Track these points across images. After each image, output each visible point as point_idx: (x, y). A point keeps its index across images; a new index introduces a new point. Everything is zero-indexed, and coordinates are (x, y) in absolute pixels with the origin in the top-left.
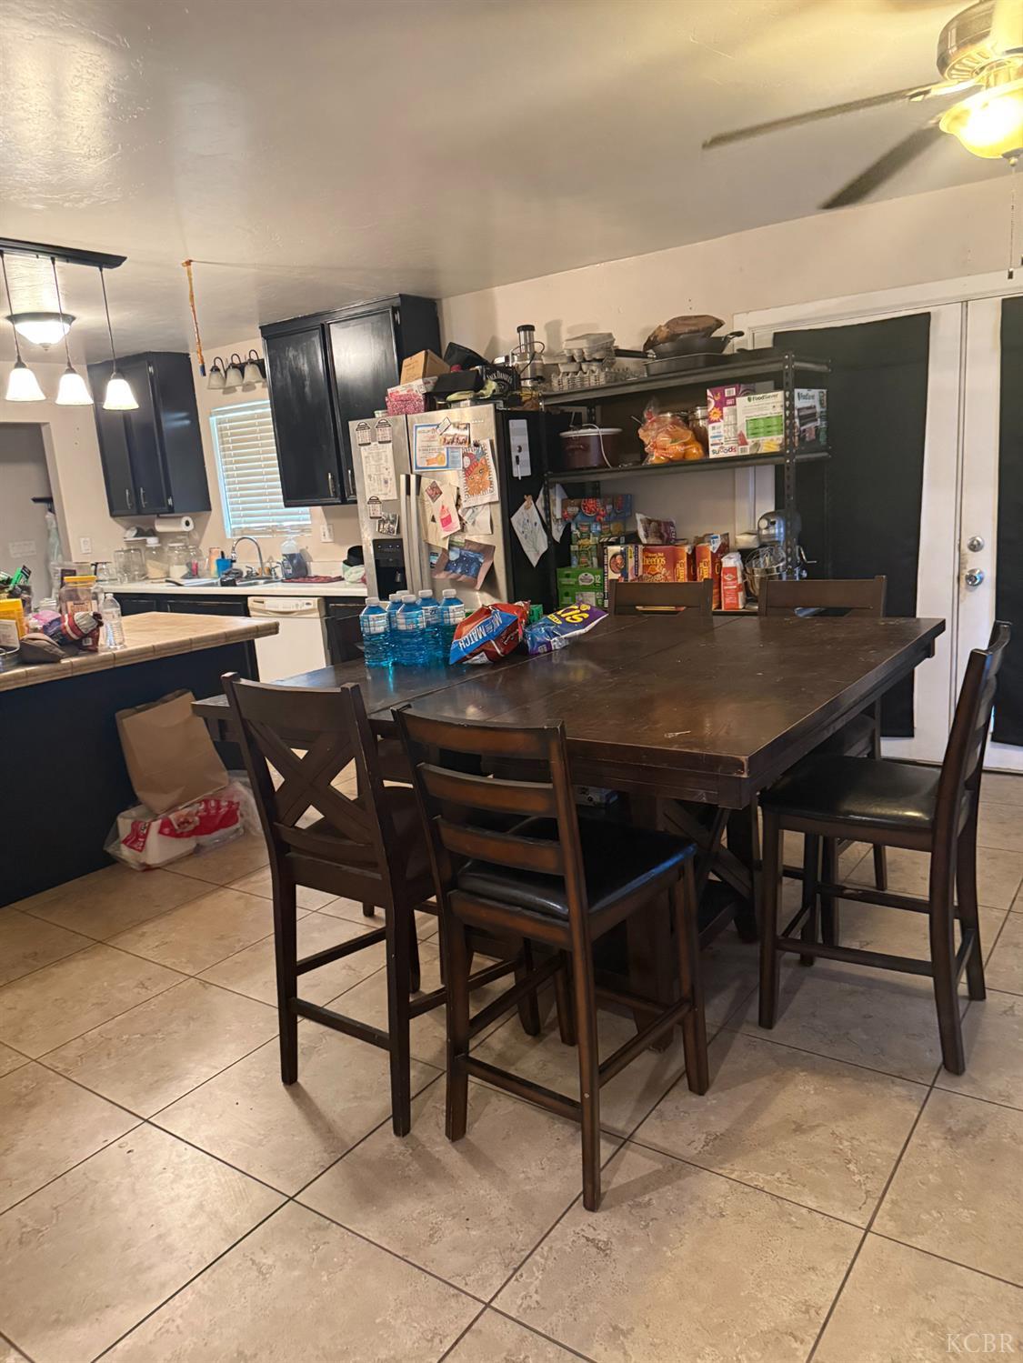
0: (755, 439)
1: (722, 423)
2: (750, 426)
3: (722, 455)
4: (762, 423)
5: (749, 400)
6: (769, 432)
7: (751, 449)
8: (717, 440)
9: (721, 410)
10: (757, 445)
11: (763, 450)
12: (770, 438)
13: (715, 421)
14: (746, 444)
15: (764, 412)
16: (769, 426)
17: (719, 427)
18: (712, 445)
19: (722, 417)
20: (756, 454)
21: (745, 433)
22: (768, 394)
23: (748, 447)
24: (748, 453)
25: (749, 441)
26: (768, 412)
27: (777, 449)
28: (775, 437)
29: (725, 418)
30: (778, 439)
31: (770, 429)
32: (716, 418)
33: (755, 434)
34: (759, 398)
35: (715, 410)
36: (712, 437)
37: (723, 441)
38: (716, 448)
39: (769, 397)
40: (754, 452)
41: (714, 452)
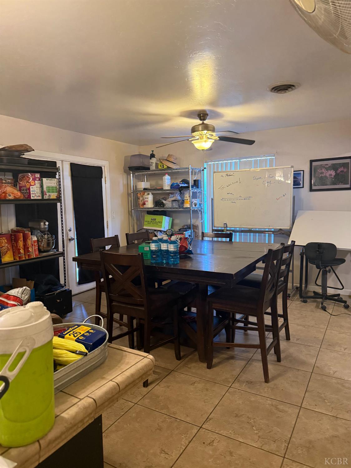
0: (49, 194)
1: (35, 186)
2: (48, 189)
3: (36, 198)
4: (51, 189)
5: (47, 180)
6: (53, 192)
7: (48, 197)
8: (34, 192)
9: (35, 181)
10: (50, 196)
11: (52, 197)
12: (53, 194)
13: (33, 185)
14: (46, 195)
15: (51, 185)
16: (53, 190)
17: (34, 188)
18: (32, 194)
19: (35, 184)
20: (49, 199)
21: (46, 191)
22: (53, 179)
23: (47, 196)
24: (47, 198)
25: (47, 194)
26: (52, 185)
27: (55, 198)
28: (55, 194)
29: (36, 185)
30: (56, 194)
31: (53, 191)
32: (33, 184)
33: (49, 192)
34: (50, 180)
35: (32, 181)
36: (32, 191)
37: (36, 193)
38: (34, 195)
39: (53, 180)
40: (49, 198)
41: (33, 197)
